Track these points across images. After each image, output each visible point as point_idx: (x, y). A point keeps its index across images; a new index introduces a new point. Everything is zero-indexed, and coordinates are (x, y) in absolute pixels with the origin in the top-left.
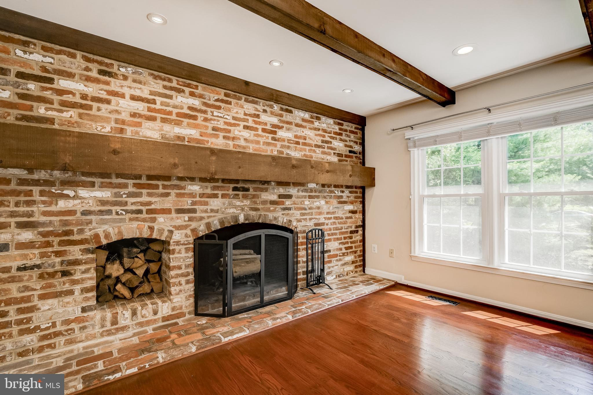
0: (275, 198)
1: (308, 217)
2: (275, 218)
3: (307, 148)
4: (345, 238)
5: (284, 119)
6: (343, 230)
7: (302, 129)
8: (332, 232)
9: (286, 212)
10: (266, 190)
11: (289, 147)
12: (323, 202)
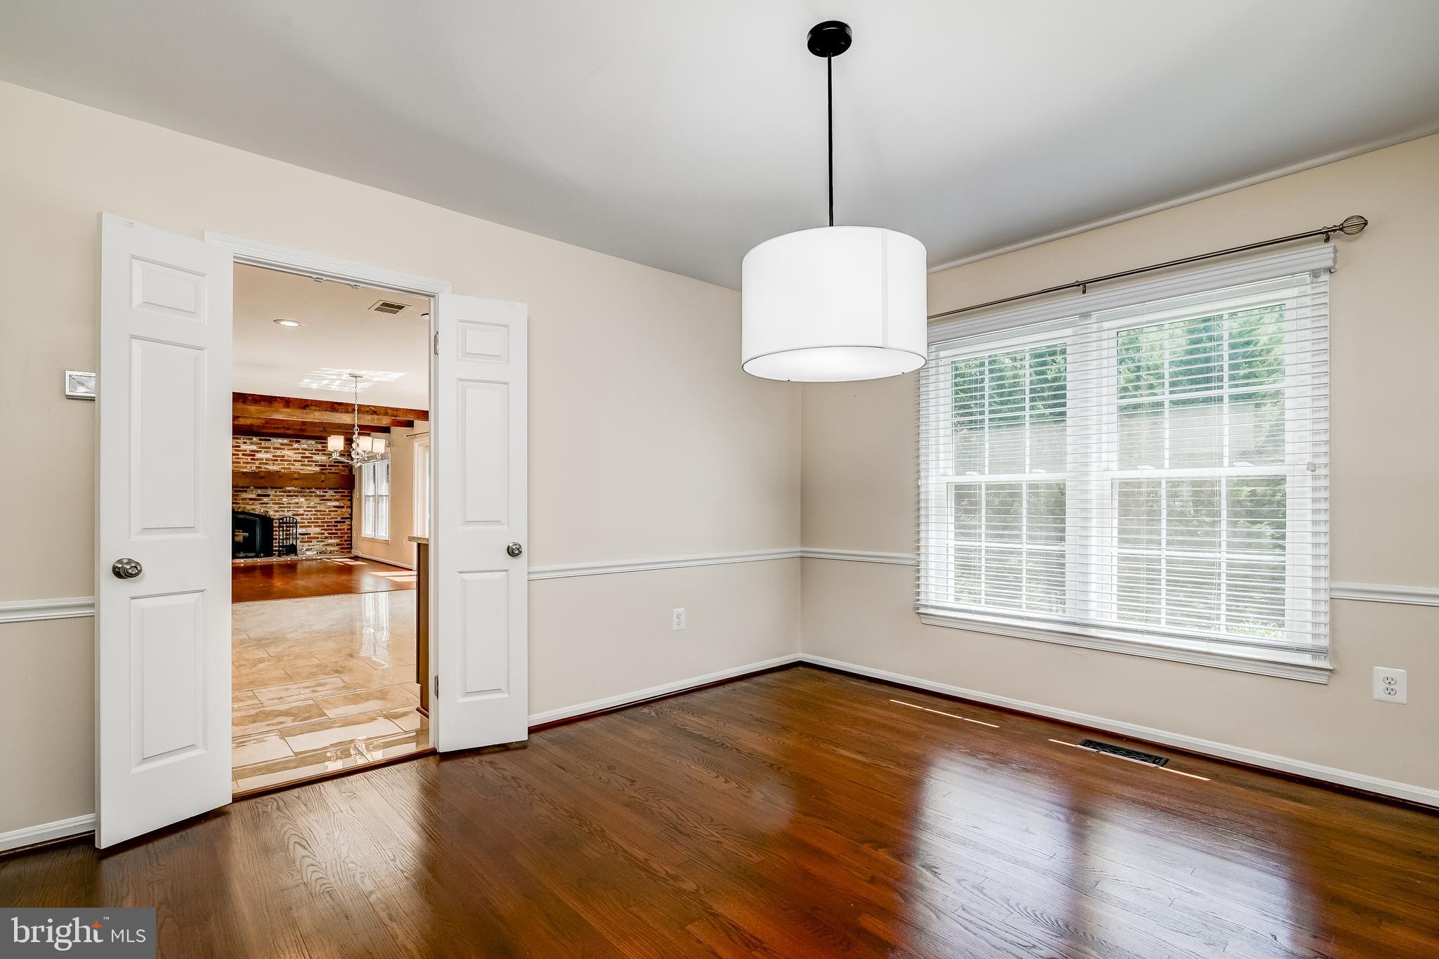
0: (254, 496)
1: (286, 510)
2: (253, 509)
3: (286, 463)
4: (327, 526)
5: (263, 445)
6: (326, 520)
7: (281, 451)
8: (313, 520)
9: (264, 505)
10: (246, 491)
11: (267, 464)
12: (302, 500)
